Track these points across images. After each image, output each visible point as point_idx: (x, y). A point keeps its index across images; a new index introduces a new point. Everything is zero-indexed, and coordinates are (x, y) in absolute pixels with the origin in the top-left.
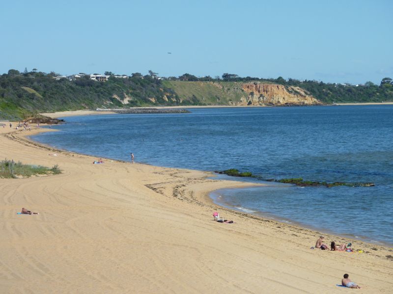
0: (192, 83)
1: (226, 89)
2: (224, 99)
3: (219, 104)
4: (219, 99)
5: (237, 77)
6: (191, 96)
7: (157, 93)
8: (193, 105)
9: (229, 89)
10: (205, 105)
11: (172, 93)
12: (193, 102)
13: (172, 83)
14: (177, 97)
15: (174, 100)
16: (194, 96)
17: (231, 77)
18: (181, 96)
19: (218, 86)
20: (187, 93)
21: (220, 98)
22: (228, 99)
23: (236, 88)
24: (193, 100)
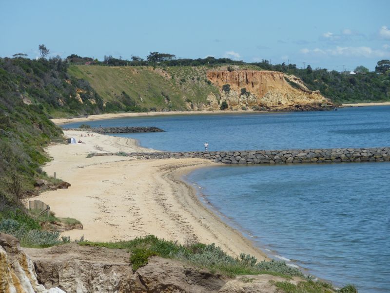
0: (117, 70)
1: (178, 79)
2: (178, 98)
3: (170, 108)
4: (168, 99)
5: (173, 58)
6: (119, 94)
7: (64, 90)
8: (127, 111)
9: (183, 81)
10: (145, 110)
11: (88, 88)
12: (124, 106)
13: (83, 70)
14: (96, 96)
15: (93, 102)
16: (124, 93)
17: (164, 59)
18: (102, 93)
19: (164, 75)
20: (111, 87)
21: (170, 97)
22: (184, 98)
23: (196, 77)
24: (125, 103)
